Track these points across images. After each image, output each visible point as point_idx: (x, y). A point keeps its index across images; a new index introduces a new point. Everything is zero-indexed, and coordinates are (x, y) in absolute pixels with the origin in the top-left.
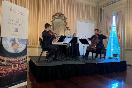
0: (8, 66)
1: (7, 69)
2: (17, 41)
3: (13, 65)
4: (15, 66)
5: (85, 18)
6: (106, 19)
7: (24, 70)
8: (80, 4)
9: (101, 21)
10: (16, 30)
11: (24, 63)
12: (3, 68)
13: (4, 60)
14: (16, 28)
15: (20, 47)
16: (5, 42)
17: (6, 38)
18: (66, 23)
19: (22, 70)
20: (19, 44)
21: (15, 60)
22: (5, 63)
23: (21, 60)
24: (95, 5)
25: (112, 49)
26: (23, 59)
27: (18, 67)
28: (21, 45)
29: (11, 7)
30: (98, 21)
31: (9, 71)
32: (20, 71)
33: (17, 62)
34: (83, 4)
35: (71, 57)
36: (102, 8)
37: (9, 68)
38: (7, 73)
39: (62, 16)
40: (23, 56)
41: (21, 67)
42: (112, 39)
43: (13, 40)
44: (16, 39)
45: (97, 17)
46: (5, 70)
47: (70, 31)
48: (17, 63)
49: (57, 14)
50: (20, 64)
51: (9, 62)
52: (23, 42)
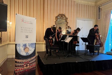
0: (21, 66)
1: (21, 69)
2: (27, 46)
3: (25, 65)
4: (27, 66)
5: (84, 17)
6: (104, 17)
7: (34, 68)
8: (80, 4)
9: (99, 18)
10: (27, 37)
11: (33, 63)
12: (18, 68)
13: (18, 62)
14: (27, 35)
15: (30, 50)
16: (19, 48)
17: (19, 45)
18: (67, 22)
19: (32, 69)
20: (29, 48)
21: (27, 61)
22: (19, 64)
23: (31, 61)
24: (93, 4)
25: (110, 45)
26: (32, 60)
27: (29, 66)
28: (30, 48)
29: (23, 19)
30: (97, 19)
31: (22, 71)
32: (30, 69)
33: (28, 62)
34: (82, 5)
35: (72, 53)
36: (100, 7)
37: (22, 68)
38: (21, 72)
39: (63, 16)
40: (32, 57)
41: (31, 66)
42: (110, 35)
43: (25, 45)
44: (27, 44)
45: (95, 15)
46: (19, 70)
47: (71, 29)
48: (28, 64)
49: (60, 15)
50: (30, 64)
51: (22, 63)
52: (32, 46)
